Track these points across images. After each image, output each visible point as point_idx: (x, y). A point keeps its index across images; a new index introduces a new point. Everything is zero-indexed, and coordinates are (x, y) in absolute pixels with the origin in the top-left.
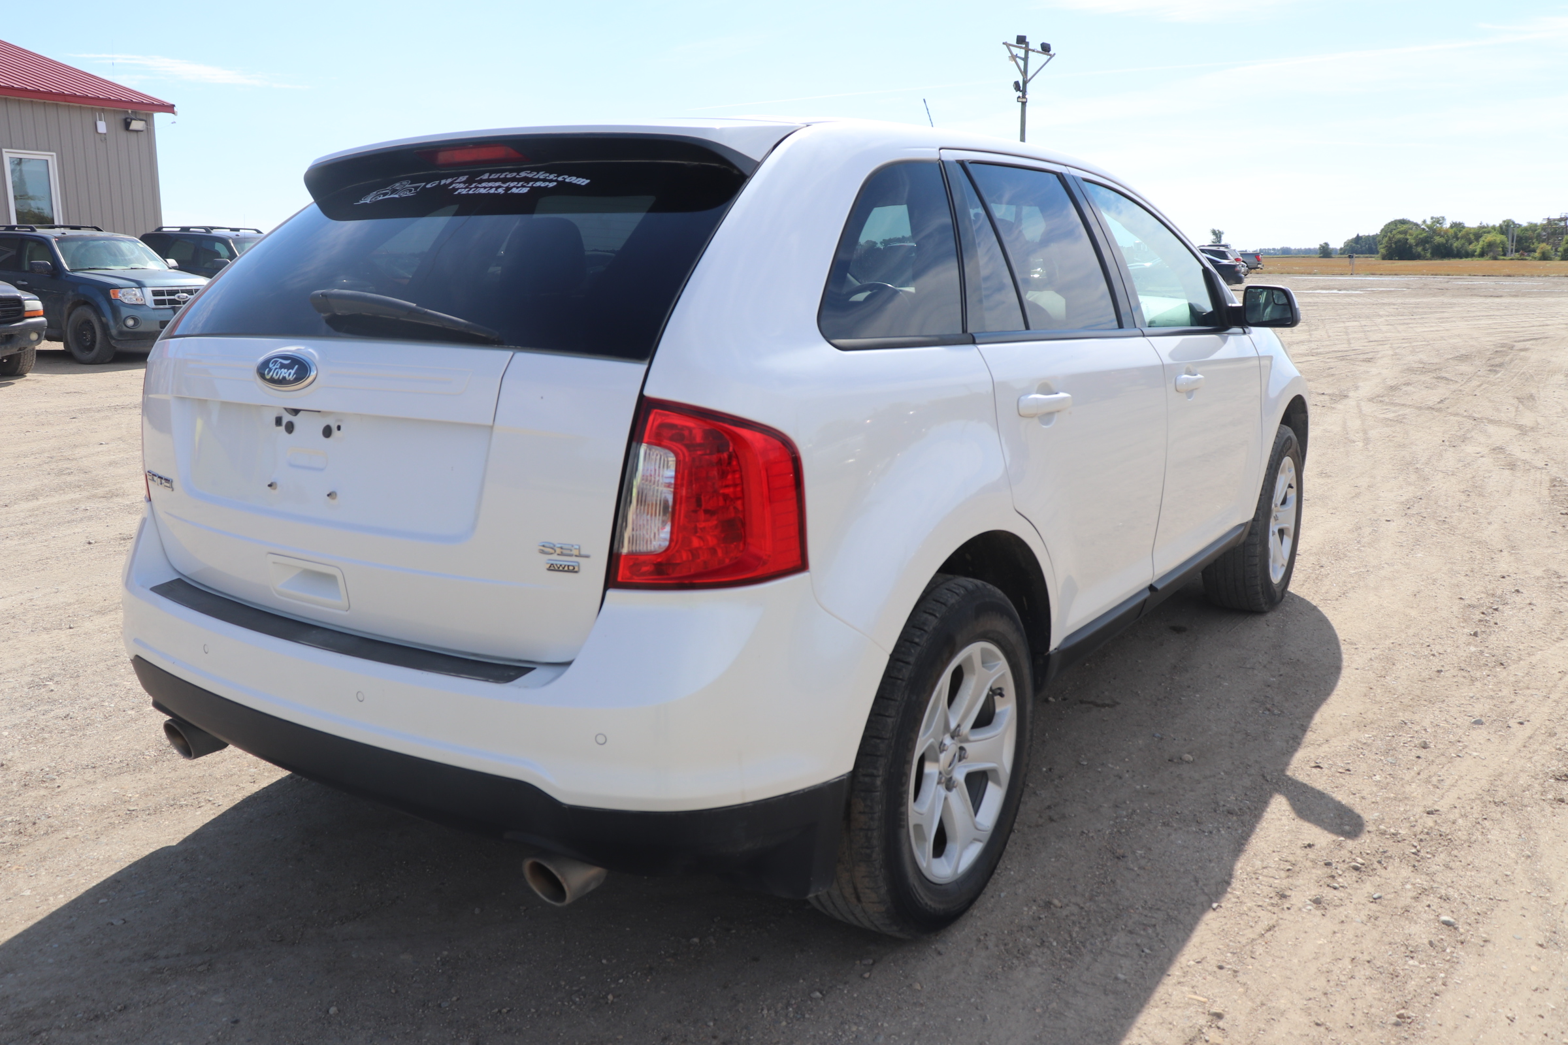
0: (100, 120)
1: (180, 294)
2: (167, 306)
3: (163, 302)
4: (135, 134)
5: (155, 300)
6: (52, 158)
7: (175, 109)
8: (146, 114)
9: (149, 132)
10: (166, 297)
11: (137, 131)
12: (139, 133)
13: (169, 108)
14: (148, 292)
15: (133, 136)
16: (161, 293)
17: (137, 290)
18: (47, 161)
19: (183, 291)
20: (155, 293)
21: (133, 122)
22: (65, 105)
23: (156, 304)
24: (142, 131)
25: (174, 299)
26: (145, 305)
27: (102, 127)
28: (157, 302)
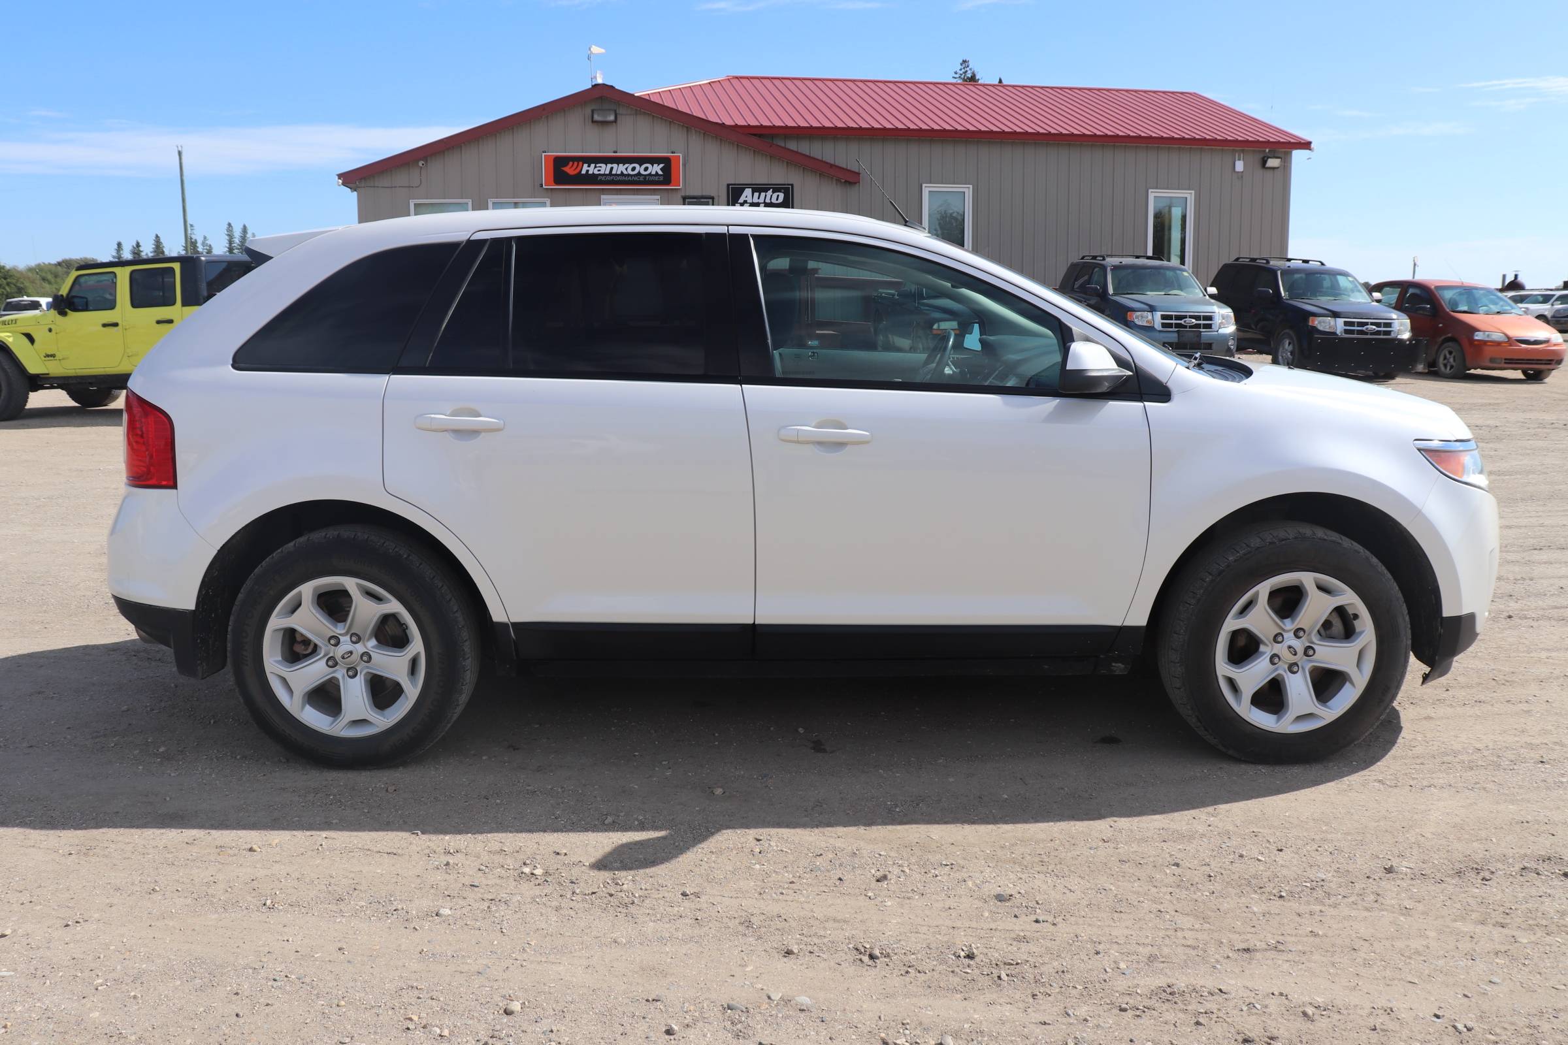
0: (1239, 160)
1: (1188, 320)
2: (1173, 329)
3: (1170, 325)
4: (1271, 171)
5: (1162, 323)
6: (1190, 195)
7: (1312, 146)
8: (1285, 152)
9: (1286, 168)
10: (1174, 322)
11: (1274, 168)
12: (1276, 170)
13: (1306, 145)
14: (1158, 315)
15: (1269, 174)
16: (1170, 317)
17: (1149, 313)
18: (1186, 198)
19: (1191, 317)
20: (1164, 317)
21: (1270, 160)
22: (1208, 149)
23: (1163, 327)
24: (1278, 168)
25: (1181, 324)
26: (1153, 327)
27: (1240, 166)
28: (1164, 325)
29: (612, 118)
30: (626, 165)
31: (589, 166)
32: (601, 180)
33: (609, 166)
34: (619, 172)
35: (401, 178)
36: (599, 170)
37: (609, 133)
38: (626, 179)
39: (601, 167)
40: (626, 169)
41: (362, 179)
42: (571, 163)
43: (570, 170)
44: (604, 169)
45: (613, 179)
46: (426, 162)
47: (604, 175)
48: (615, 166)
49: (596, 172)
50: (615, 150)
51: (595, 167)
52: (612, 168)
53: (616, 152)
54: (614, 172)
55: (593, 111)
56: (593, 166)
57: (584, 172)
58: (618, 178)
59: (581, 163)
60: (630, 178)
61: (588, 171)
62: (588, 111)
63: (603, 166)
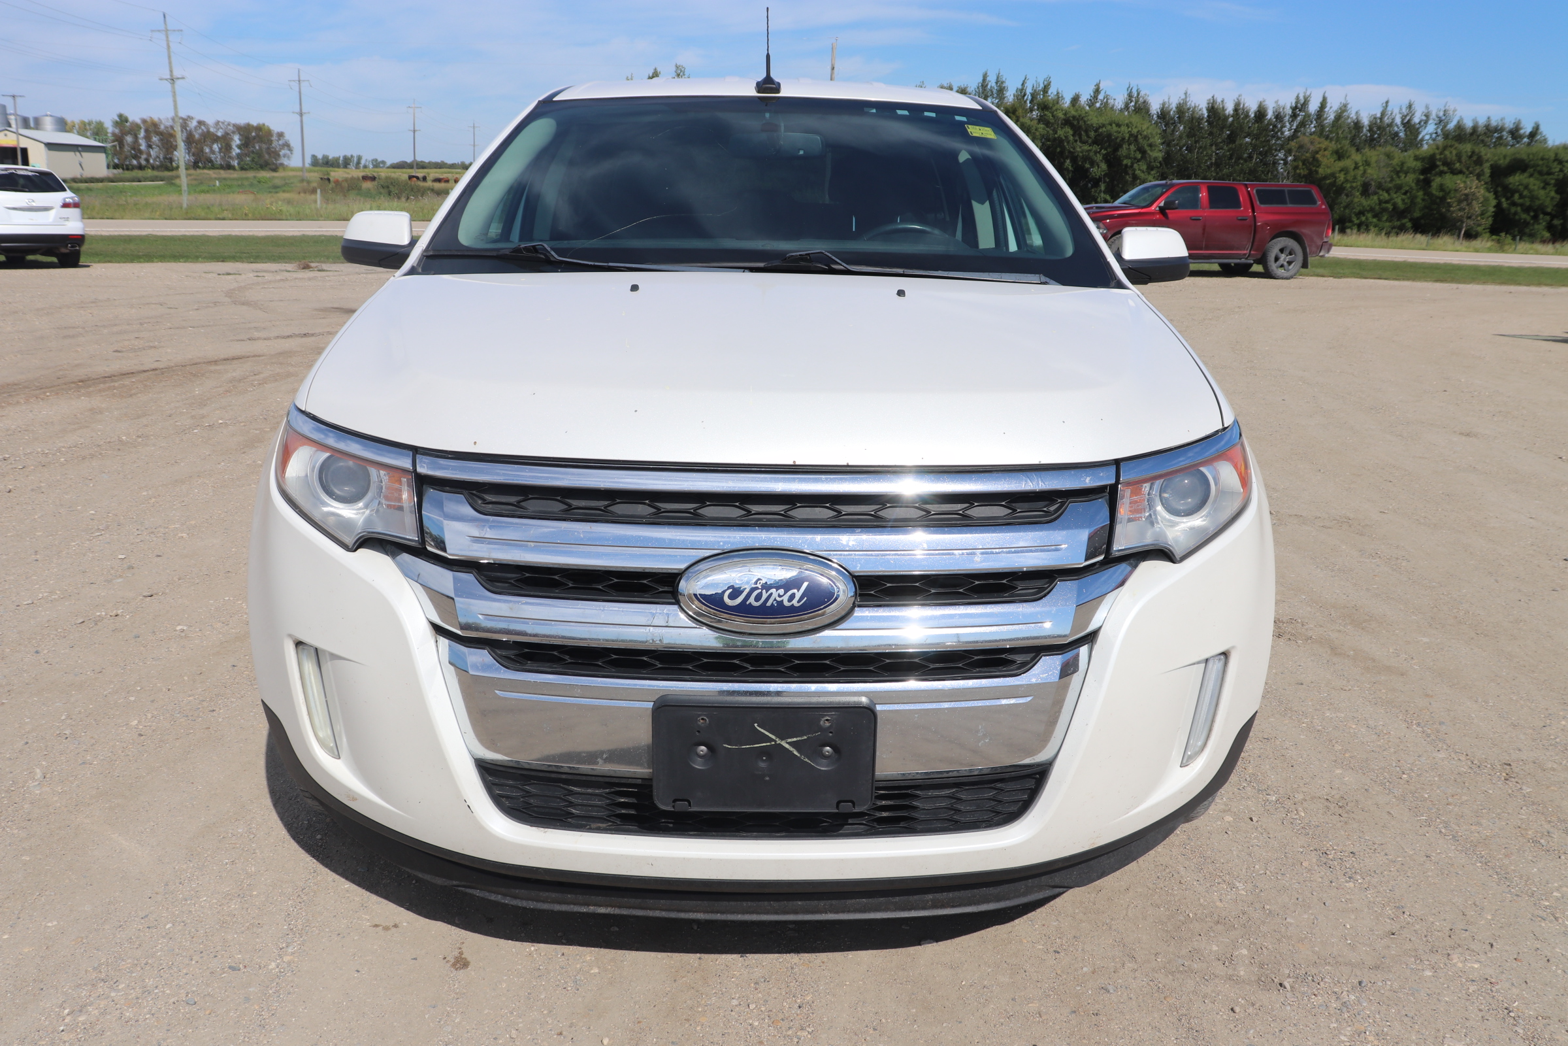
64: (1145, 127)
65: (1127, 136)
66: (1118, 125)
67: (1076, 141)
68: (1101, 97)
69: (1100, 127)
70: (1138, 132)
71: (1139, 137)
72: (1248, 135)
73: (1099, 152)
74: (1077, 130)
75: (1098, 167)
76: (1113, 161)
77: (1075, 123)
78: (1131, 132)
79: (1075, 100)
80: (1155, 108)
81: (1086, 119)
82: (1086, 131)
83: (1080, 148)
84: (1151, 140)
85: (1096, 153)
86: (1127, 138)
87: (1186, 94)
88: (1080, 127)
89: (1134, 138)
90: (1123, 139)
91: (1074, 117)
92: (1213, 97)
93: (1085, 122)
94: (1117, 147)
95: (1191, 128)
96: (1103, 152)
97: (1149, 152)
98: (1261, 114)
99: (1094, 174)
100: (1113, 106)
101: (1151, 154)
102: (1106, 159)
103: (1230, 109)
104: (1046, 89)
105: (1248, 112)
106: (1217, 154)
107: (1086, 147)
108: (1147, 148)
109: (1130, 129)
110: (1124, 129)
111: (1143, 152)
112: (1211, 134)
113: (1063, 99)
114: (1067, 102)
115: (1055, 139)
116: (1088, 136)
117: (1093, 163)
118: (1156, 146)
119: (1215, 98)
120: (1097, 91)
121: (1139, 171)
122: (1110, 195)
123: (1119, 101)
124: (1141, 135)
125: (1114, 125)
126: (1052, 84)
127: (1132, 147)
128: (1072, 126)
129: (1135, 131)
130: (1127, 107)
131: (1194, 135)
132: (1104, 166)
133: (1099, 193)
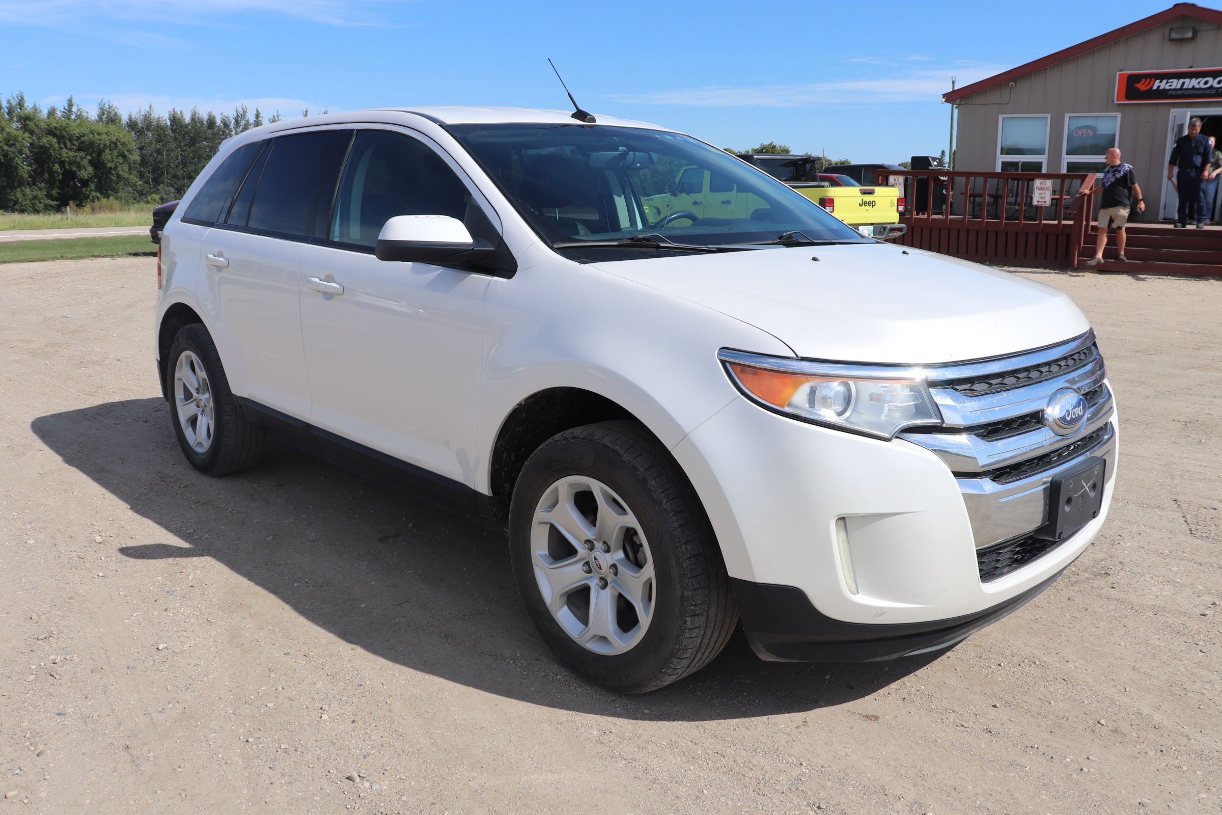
29: (1190, 35)
30: (1199, 80)
31: (1161, 82)
32: (1171, 94)
33: (1181, 81)
34: (1190, 87)
35: (993, 97)
36: (1170, 86)
37: (1188, 49)
38: (1197, 92)
39: (1172, 82)
40: (1199, 83)
41: (962, 98)
42: (1143, 80)
43: (1142, 86)
44: (1176, 84)
45: (1183, 93)
46: (1016, 83)
47: (1175, 90)
48: (1187, 80)
49: (1167, 87)
50: (1191, 65)
51: (1167, 83)
52: (1183, 83)
53: (1192, 68)
54: (1185, 87)
55: (1171, 30)
56: (1165, 81)
57: (1155, 87)
58: (1189, 92)
59: (1153, 80)
60: (1201, 92)
61: (1159, 87)
62: (1167, 31)
63: (1175, 81)
64: (121, 136)
65: (108, 143)
66: (99, 134)
67: (61, 148)
68: (74, 109)
69: (81, 136)
70: (117, 139)
71: (118, 143)
72: (205, 139)
73: (84, 158)
74: (61, 139)
75: (86, 170)
76: (97, 164)
77: (58, 133)
78: (110, 139)
79: (52, 113)
80: (125, 118)
81: (67, 129)
82: (70, 140)
83: (67, 154)
84: (129, 146)
85: (82, 158)
86: (108, 145)
87: (150, 107)
88: (63, 137)
89: (114, 145)
90: (105, 145)
91: (56, 128)
92: (174, 110)
93: (66, 131)
94: (100, 152)
95: (159, 135)
96: (89, 157)
97: (128, 155)
98: (211, 122)
99: (82, 176)
100: (87, 118)
101: (130, 157)
102: (91, 162)
103: (187, 119)
104: (21, 104)
105: (202, 122)
106: (181, 155)
107: (71, 154)
108: (127, 153)
109: (109, 137)
110: (104, 136)
111: (124, 157)
112: (175, 138)
113: (41, 111)
114: (44, 113)
115: (41, 147)
116: (73, 144)
117: (80, 167)
118: (133, 150)
119: (175, 110)
120: (70, 104)
121: (122, 172)
122: (99, 192)
123: (92, 113)
124: (119, 142)
125: (96, 134)
126: (25, 98)
127: (115, 153)
128: (55, 135)
129: (114, 139)
130: (100, 117)
131: (161, 141)
132: (90, 169)
133: (90, 192)
